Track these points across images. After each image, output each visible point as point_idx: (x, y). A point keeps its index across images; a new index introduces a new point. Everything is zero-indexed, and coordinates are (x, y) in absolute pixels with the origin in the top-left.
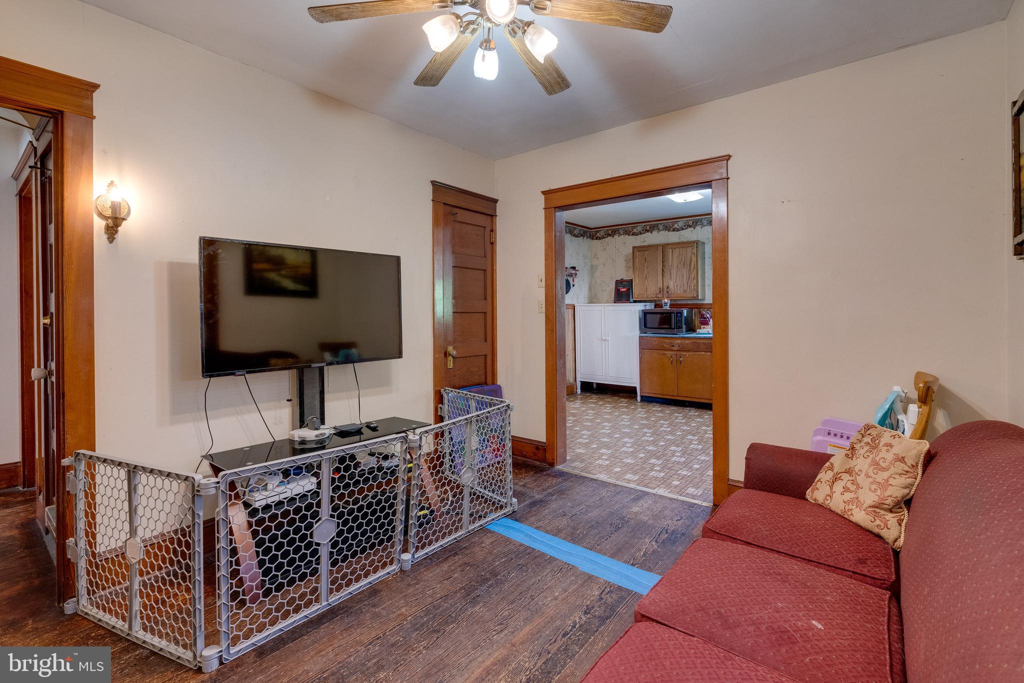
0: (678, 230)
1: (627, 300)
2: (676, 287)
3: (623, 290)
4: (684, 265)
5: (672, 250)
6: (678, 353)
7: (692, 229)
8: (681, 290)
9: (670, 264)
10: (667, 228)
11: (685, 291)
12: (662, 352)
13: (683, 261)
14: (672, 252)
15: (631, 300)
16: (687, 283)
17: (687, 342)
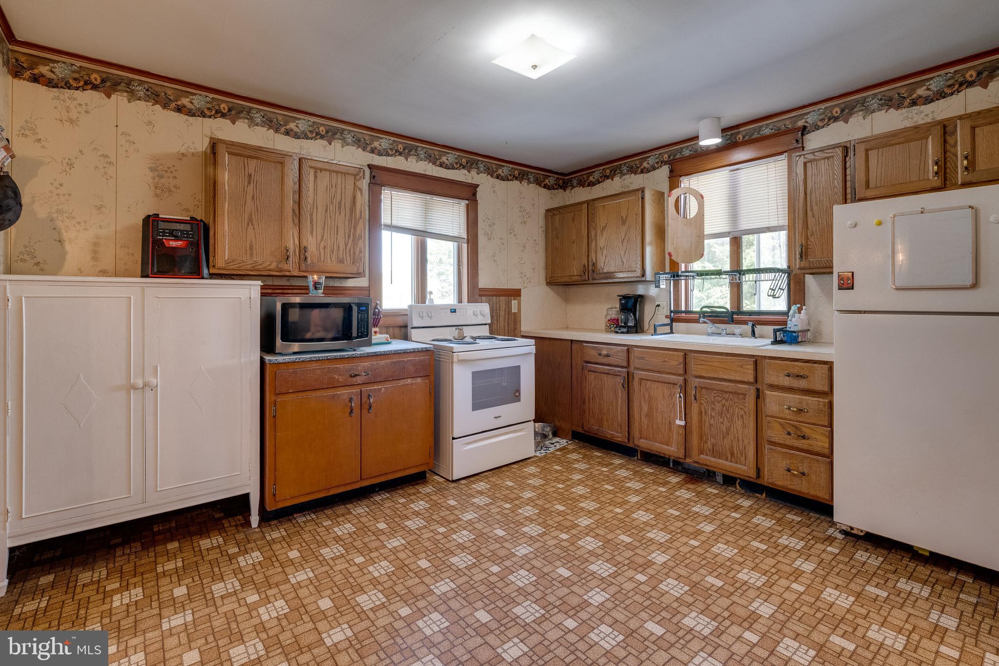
0: (297, 136)
1: (196, 273)
2: (322, 251)
3: (173, 244)
4: (340, 208)
5: (315, 173)
6: (365, 389)
7: (325, 142)
8: (333, 259)
9: (310, 200)
10: (270, 124)
11: (341, 261)
12: (330, 393)
13: (338, 199)
14: (316, 177)
15: (205, 272)
16: (346, 245)
17: (382, 363)
